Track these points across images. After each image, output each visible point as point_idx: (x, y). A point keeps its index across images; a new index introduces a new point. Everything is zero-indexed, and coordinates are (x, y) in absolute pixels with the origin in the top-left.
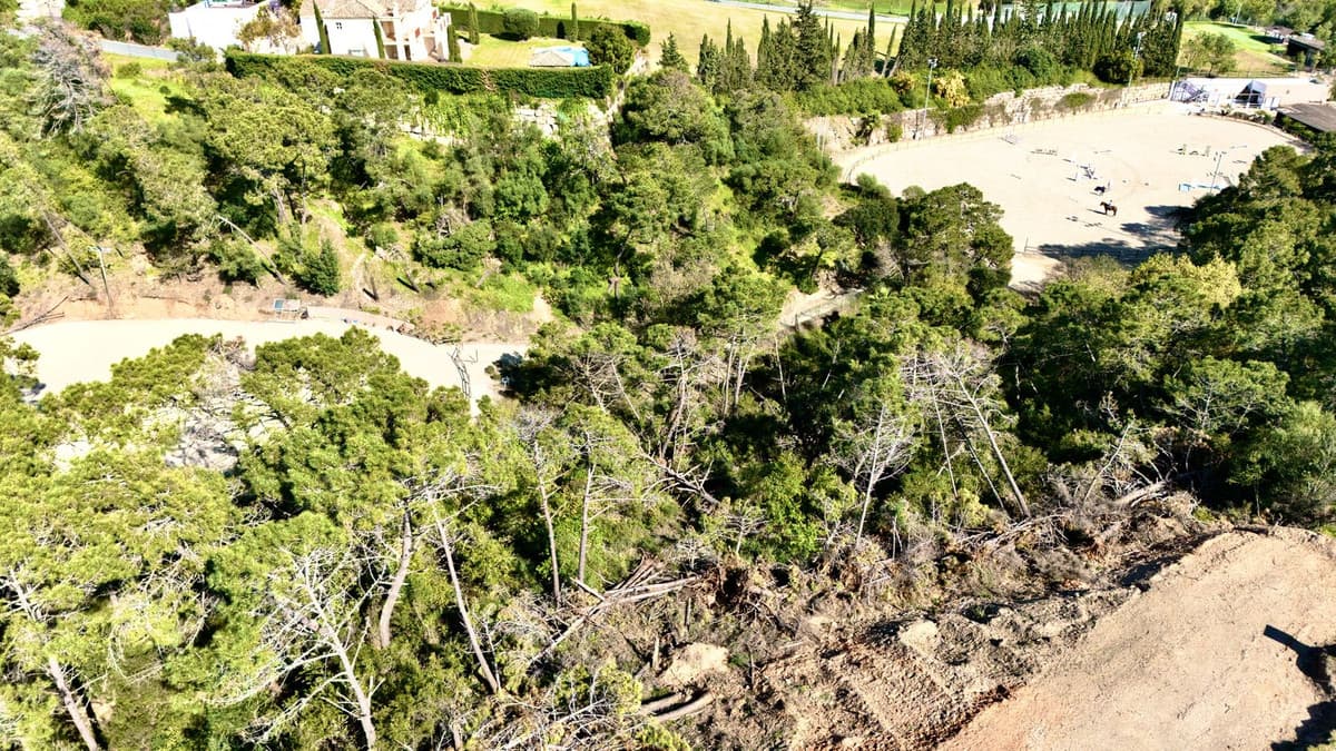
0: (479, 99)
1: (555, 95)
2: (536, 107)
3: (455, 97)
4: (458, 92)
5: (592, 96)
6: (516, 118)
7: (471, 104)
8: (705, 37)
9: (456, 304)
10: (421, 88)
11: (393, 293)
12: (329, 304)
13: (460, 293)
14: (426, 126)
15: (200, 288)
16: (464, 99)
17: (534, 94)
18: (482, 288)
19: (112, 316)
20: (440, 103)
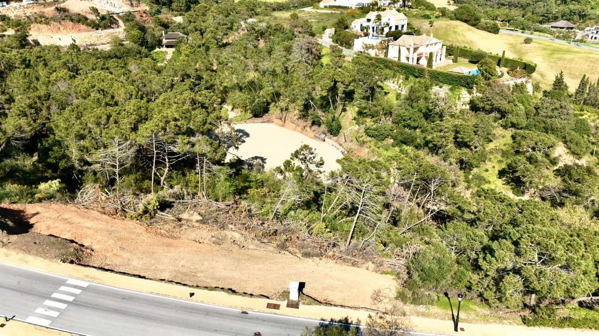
0: (422, 81)
1: (450, 84)
2: (441, 87)
3: (415, 79)
4: (416, 77)
5: (465, 86)
6: (433, 90)
7: (419, 82)
8: (585, 76)
9: (367, 150)
10: (405, 73)
11: (352, 141)
12: (332, 139)
13: (370, 147)
14: (403, 88)
15: (305, 124)
16: (418, 80)
17: (441, 82)
18: (379, 148)
19: (283, 126)
20: (409, 80)
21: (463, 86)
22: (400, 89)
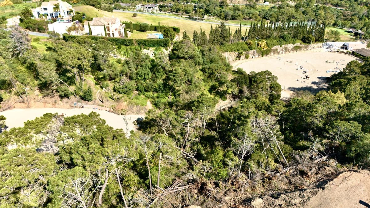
0: (133, 47)
1: (154, 46)
2: (148, 49)
3: (126, 47)
4: (127, 45)
5: (164, 47)
6: (143, 53)
7: (130, 49)
8: (195, 31)
9: (125, 104)
10: (116, 44)
11: (108, 101)
12: (89, 104)
13: (126, 101)
14: (118, 55)
15: (53, 99)
16: (128, 47)
17: (148, 46)
18: (132, 99)
19: (29, 107)
20: (122, 48)
21: (162, 46)
22: (116, 56)
